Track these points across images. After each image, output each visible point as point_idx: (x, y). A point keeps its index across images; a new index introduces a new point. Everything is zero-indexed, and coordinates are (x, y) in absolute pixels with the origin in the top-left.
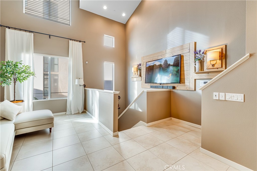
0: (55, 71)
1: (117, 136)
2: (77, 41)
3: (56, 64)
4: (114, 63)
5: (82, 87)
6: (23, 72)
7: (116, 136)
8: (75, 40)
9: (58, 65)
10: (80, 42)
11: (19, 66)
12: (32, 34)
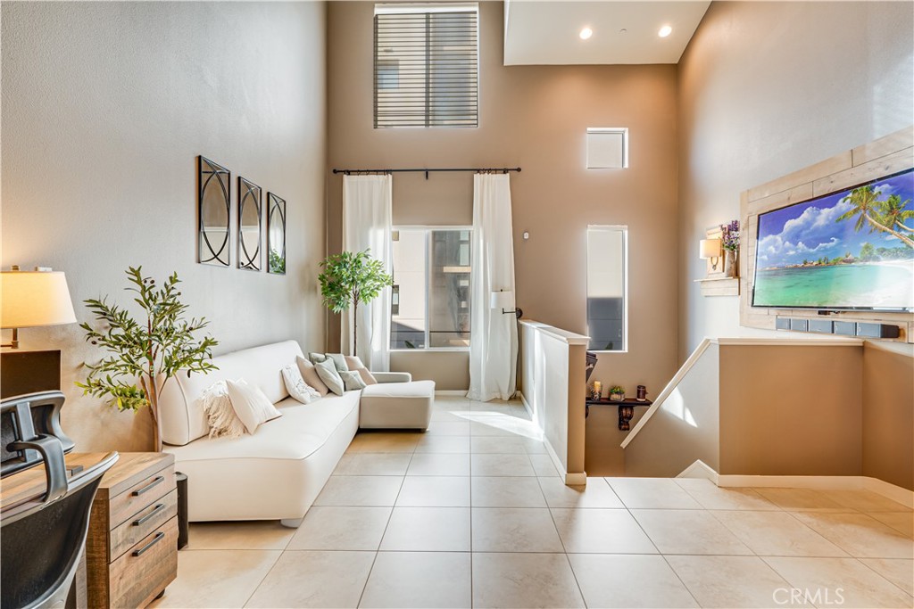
0: (461, 264)
1: (580, 488)
2: (496, 171)
3: (463, 242)
4: (627, 226)
5: (511, 319)
6: (369, 276)
7: (575, 485)
8: (489, 171)
9: (468, 242)
10: (504, 173)
11: (364, 261)
12: (390, 176)
